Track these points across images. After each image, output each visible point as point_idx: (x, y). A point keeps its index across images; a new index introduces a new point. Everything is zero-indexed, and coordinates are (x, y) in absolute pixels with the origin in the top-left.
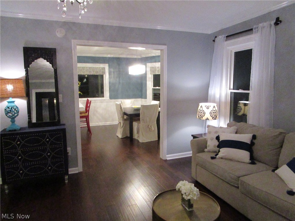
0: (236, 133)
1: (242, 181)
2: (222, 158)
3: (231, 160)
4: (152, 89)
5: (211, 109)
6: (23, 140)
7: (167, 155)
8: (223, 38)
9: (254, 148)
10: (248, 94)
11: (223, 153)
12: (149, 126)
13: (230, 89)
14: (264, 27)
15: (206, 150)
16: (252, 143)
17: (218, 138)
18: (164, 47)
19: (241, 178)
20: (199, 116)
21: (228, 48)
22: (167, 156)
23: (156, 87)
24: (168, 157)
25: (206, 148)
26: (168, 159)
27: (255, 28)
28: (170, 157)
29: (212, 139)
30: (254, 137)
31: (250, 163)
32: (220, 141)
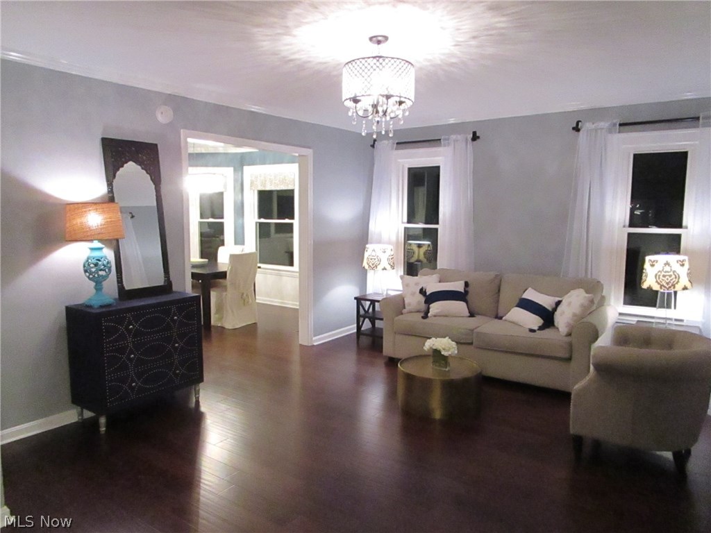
0: (440, 282)
1: (478, 333)
2: (435, 316)
3: (446, 316)
4: (256, 223)
5: (389, 253)
6: (136, 322)
7: (315, 336)
8: (390, 145)
9: (469, 297)
10: (436, 230)
11: (437, 309)
12: (245, 295)
13: (403, 223)
14: (457, 141)
15: (404, 311)
16: (466, 292)
17: (422, 292)
18: (309, 152)
19: (475, 330)
20: (371, 264)
21: (399, 160)
22: (314, 338)
23: (284, 219)
24: (316, 341)
25: (405, 308)
26: (315, 344)
27: (445, 139)
28: (320, 339)
29: (413, 294)
30: (467, 284)
31: (470, 317)
32: (428, 294)
